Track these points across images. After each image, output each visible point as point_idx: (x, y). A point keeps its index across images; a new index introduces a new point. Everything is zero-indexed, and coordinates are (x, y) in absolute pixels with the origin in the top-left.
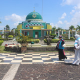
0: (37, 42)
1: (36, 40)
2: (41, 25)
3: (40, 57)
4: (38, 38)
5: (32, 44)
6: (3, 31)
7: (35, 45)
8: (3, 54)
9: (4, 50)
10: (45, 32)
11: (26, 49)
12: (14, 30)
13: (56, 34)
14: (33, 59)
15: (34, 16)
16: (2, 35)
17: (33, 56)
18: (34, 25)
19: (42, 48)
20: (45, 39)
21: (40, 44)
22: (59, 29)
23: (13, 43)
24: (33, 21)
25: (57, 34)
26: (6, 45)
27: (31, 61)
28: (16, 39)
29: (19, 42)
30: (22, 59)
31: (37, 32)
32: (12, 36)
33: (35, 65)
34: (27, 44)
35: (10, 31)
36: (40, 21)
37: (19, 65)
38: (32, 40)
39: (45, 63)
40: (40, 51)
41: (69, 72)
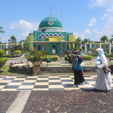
0: (55, 60)
1: (54, 56)
2: (60, 35)
3: (59, 81)
4: (56, 53)
5: (48, 62)
6: (7, 45)
7: (53, 64)
8: (8, 77)
9: (9, 71)
10: (66, 45)
11: (39, 70)
12: (23, 43)
13: (81, 47)
14: (50, 84)
15: (51, 22)
16: (6, 50)
17: (50, 79)
18: (51, 35)
19: (62, 68)
20: (66, 56)
21: (59, 63)
22: (86, 41)
23: (21, 61)
24: (49, 30)
25: (83, 48)
26: (12, 64)
27: (47, 87)
28: (26, 56)
29: (29, 60)
30: (34, 83)
31: (54, 45)
32: (20, 52)
33: (52, 93)
34: (41, 63)
35: (17, 44)
36: (58, 30)
37: (29, 92)
38: (48, 57)
39: (66, 89)
40: (59, 72)
41: (100, 101)
